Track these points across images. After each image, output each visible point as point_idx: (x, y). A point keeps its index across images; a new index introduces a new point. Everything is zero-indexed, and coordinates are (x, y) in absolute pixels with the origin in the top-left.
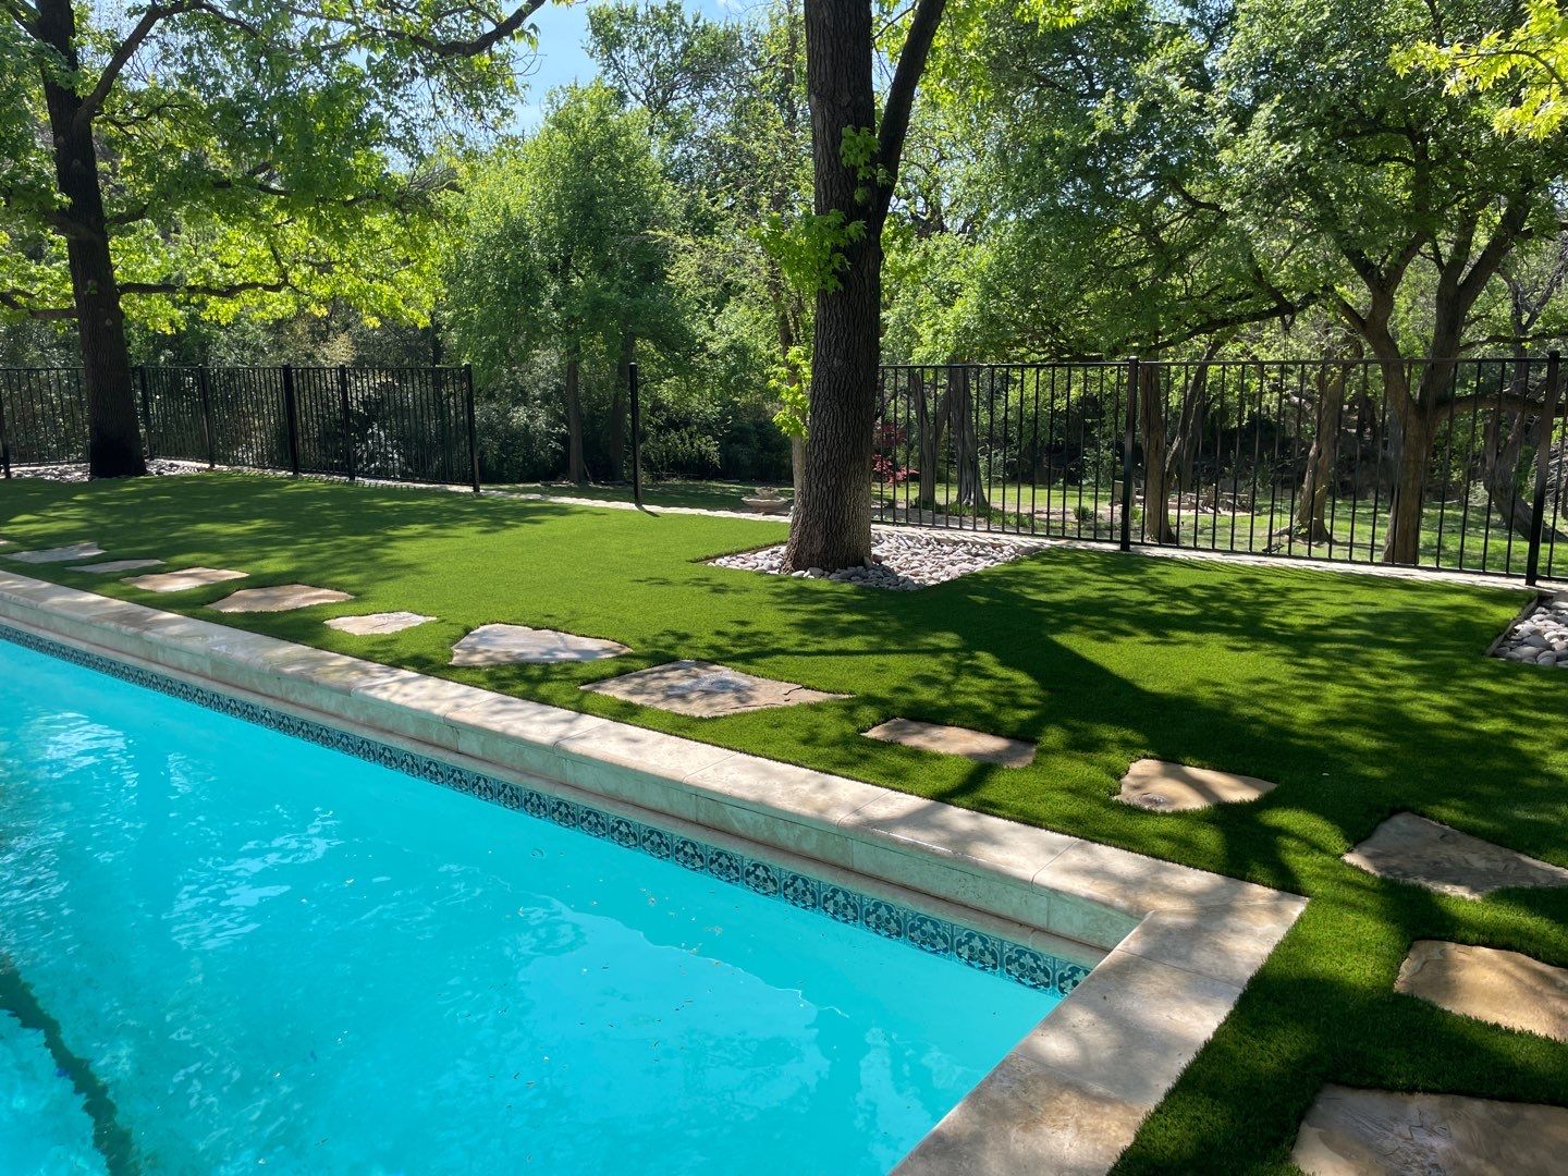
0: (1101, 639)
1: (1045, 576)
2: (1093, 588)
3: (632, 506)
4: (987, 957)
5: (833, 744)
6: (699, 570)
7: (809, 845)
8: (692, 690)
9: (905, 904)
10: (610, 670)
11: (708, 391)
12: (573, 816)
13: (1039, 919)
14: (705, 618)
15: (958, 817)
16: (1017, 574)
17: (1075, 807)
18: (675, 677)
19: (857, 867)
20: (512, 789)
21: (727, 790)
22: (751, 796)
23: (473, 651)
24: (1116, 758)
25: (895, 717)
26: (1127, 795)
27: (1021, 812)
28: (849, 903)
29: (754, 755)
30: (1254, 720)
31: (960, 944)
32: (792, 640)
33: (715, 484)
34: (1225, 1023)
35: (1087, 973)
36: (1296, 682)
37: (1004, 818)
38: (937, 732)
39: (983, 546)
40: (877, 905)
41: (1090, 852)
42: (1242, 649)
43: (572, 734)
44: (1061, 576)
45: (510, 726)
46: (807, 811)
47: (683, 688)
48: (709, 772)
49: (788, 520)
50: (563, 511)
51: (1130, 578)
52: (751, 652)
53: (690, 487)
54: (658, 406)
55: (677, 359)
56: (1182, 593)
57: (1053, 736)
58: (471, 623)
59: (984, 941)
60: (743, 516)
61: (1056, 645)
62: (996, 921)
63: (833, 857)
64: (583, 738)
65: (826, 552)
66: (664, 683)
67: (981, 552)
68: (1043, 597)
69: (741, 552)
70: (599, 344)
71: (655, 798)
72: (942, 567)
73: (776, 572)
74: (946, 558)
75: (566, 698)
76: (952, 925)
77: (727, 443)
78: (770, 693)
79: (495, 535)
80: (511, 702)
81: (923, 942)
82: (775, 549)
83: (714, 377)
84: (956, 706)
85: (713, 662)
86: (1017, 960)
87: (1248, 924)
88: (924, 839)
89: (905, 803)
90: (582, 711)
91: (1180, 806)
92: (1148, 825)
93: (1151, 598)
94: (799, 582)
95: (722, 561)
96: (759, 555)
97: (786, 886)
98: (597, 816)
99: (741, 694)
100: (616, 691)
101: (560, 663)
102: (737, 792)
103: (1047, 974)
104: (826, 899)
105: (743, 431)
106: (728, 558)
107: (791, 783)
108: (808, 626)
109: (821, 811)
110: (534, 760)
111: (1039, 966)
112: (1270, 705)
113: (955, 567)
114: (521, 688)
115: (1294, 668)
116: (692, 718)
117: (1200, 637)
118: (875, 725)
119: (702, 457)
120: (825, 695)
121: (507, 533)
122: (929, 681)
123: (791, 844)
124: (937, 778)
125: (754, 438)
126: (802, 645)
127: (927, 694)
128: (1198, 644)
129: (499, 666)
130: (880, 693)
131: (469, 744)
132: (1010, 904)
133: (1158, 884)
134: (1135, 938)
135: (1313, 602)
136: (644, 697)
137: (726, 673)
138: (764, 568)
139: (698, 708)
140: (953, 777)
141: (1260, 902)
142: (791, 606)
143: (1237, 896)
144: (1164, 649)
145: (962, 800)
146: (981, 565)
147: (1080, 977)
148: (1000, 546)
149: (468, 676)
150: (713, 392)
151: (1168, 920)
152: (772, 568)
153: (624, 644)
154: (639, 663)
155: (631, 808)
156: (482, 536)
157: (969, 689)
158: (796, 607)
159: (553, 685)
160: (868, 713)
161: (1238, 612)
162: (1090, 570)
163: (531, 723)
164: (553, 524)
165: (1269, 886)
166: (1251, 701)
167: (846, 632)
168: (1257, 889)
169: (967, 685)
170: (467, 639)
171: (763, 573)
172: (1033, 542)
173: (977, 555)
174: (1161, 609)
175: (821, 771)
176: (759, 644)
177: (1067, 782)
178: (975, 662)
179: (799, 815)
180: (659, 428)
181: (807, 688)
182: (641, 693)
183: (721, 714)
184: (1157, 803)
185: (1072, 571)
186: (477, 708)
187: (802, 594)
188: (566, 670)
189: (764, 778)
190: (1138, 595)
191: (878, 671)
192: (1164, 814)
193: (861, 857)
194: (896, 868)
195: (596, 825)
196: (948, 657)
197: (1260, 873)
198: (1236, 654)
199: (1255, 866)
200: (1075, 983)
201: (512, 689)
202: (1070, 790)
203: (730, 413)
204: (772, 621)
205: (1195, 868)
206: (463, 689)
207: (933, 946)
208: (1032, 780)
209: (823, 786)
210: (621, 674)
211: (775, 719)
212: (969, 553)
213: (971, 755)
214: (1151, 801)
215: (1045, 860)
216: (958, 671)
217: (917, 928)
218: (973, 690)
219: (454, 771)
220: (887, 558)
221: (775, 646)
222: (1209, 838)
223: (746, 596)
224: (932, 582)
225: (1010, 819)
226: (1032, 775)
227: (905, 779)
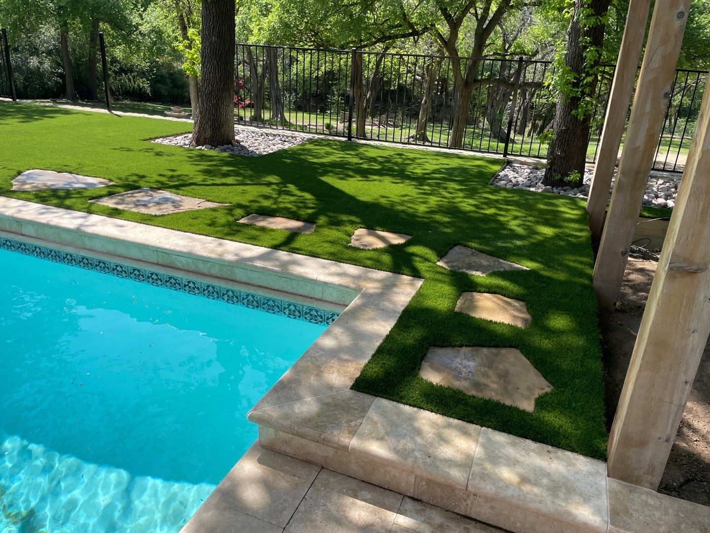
0: (341, 179)
1: (316, 151)
2: (337, 156)
3: (106, 111)
4: (296, 313)
5: (223, 226)
6: (147, 144)
7: (215, 271)
8: (149, 202)
9: (260, 293)
10: (104, 192)
11: (142, 54)
12: (91, 264)
13: (318, 295)
14: (153, 168)
15: (283, 255)
16: (304, 150)
17: (333, 249)
18: (139, 196)
19: (238, 279)
20: (55, 252)
21: (172, 248)
22: (185, 250)
23: (24, 183)
24: (349, 228)
25: (252, 214)
26: (354, 243)
27: (310, 252)
28: (234, 295)
29: (185, 232)
30: (403, 211)
31: (285, 308)
32: (199, 179)
33: (149, 104)
34: (394, 328)
35: (338, 315)
36: (418, 196)
37: (303, 255)
38: (271, 220)
39: (287, 137)
40: (248, 295)
41: (339, 266)
42: (398, 183)
43: (87, 223)
44: (323, 151)
45: (51, 221)
46: (213, 256)
47: (145, 201)
48: (163, 240)
49: (191, 121)
50: (67, 112)
51: (352, 153)
52: (179, 184)
53: (136, 105)
54: (114, 61)
55: (123, 35)
56: (374, 160)
57: (322, 220)
58: (21, 169)
59: (295, 306)
60: (167, 118)
61: (323, 182)
62: (300, 297)
63: (226, 275)
64: (93, 225)
65: (213, 137)
66: (134, 199)
67: (287, 140)
68: (316, 160)
69: (168, 136)
70: (77, 23)
71: (135, 254)
72: (269, 146)
73: (188, 146)
74: (271, 142)
75: (81, 206)
76: (281, 301)
77: (154, 83)
78: (190, 203)
79: (29, 124)
80: (50, 209)
81: (269, 309)
82: (186, 135)
83: (145, 47)
84: (280, 208)
85: (159, 189)
86: (309, 313)
87: (401, 290)
88: (269, 265)
89: (259, 250)
90: (90, 212)
91: (375, 246)
92: (362, 254)
93: (361, 162)
94: (200, 151)
95: (159, 141)
96: (178, 138)
97: (204, 290)
98: (104, 263)
99: (174, 203)
100: (109, 203)
101: (75, 189)
102: (178, 249)
103: (322, 317)
104: (224, 295)
105: (162, 76)
106: (161, 139)
107: (204, 244)
108: (207, 172)
109: (220, 255)
110: (66, 237)
111: (318, 315)
112: (409, 205)
113: (275, 146)
114: (55, 201)
115: (418, 190)
116: (151, 216)
117: (381, 178)
118: (243, 217)
119: (141, 89)
120: (218, 204)
121: (36, 123)
122: (267, 197)
123: (206, 271)
124: (273, 239)
125: (169, 81)
126: (204, 181)
127: (266, 203)
128: (380, 181)
129: (40, 191)
130: (244, 203)
131: (29, 231)
132: (306, 290)
133: (367, 278)
134: (359, 299)
135: (425, 164)
136: (124, 206)
137: (167, 194)
138: (181, 144)
139: (153, 211)
140: (280, 239)
141: (406, 282)
142: (197, 163)
143: (398, 280)
144: (367, 183)
145: (285, 248)
146: (287, 146)
147: (336, 318)
148: (295, 137)
149: (23, 196)
150: (145, 55)
151: (371, 291)
152: (185, 144)
153: (111, 180)
154: (120, 189)
155: (122, 259)
156: (21, 124)
157: (285, 201)
158: (200, 163)
159: (74, 200)
160: (239, 212)
161: (396, 168)
162: (335, 149)
163: (63, 218)
164: (61, 119)
165: (409, 276)
166: (402, 203)
167: (225, 175)
168: (404, 277)
169: (284, 199)
170: (20, 177)
171: (181, 147)
172: (310, 136)
173: (285, 141)
174: (365, 166)
175: (219, 238)
176: (182, 180)
177: (329, 239)
178: (287, 189)
179: (209, 258)
180: (116, 73)
181: (209, 201)
182: (122, 204)
183: (166, 213)
184: (366, 246)
185: (328, 149)
186: (31, 212)
187: (202, 157)
188: (79, 193)
189: (190, 242)
190: (355, 160)
191: (242, 193)
192: (369, 250)
193: (240, 275)
194: (256, 278)
195: (104, 268)
196: (274, 187)
197: (406, 270)
198: (396, 185)
199: (404, 268)
200: (333, 320)
201: (50, 202)
202: (330, 242)
203: (154, 67)
204: (188, 170)
205: (381, 270)
206: (21, 202)
207: (273, 310)
208: (314, 238)
209: (220, 244)
210: (110, 194)
211: (194, 215)
212: (281, 140)
213: (287, 229)
214: (363, 245)
215: (321, 270)
216: (280, 193)
217: (265, 304)
218: (286, 202)
219: (21, 244)
220: (243, 141)
221: (191, 181)
222: (386, 259)
223: (173, 158)
224: (265, 153)
225: (306, 255)
226: (314, 237)
227: (259, 240)
